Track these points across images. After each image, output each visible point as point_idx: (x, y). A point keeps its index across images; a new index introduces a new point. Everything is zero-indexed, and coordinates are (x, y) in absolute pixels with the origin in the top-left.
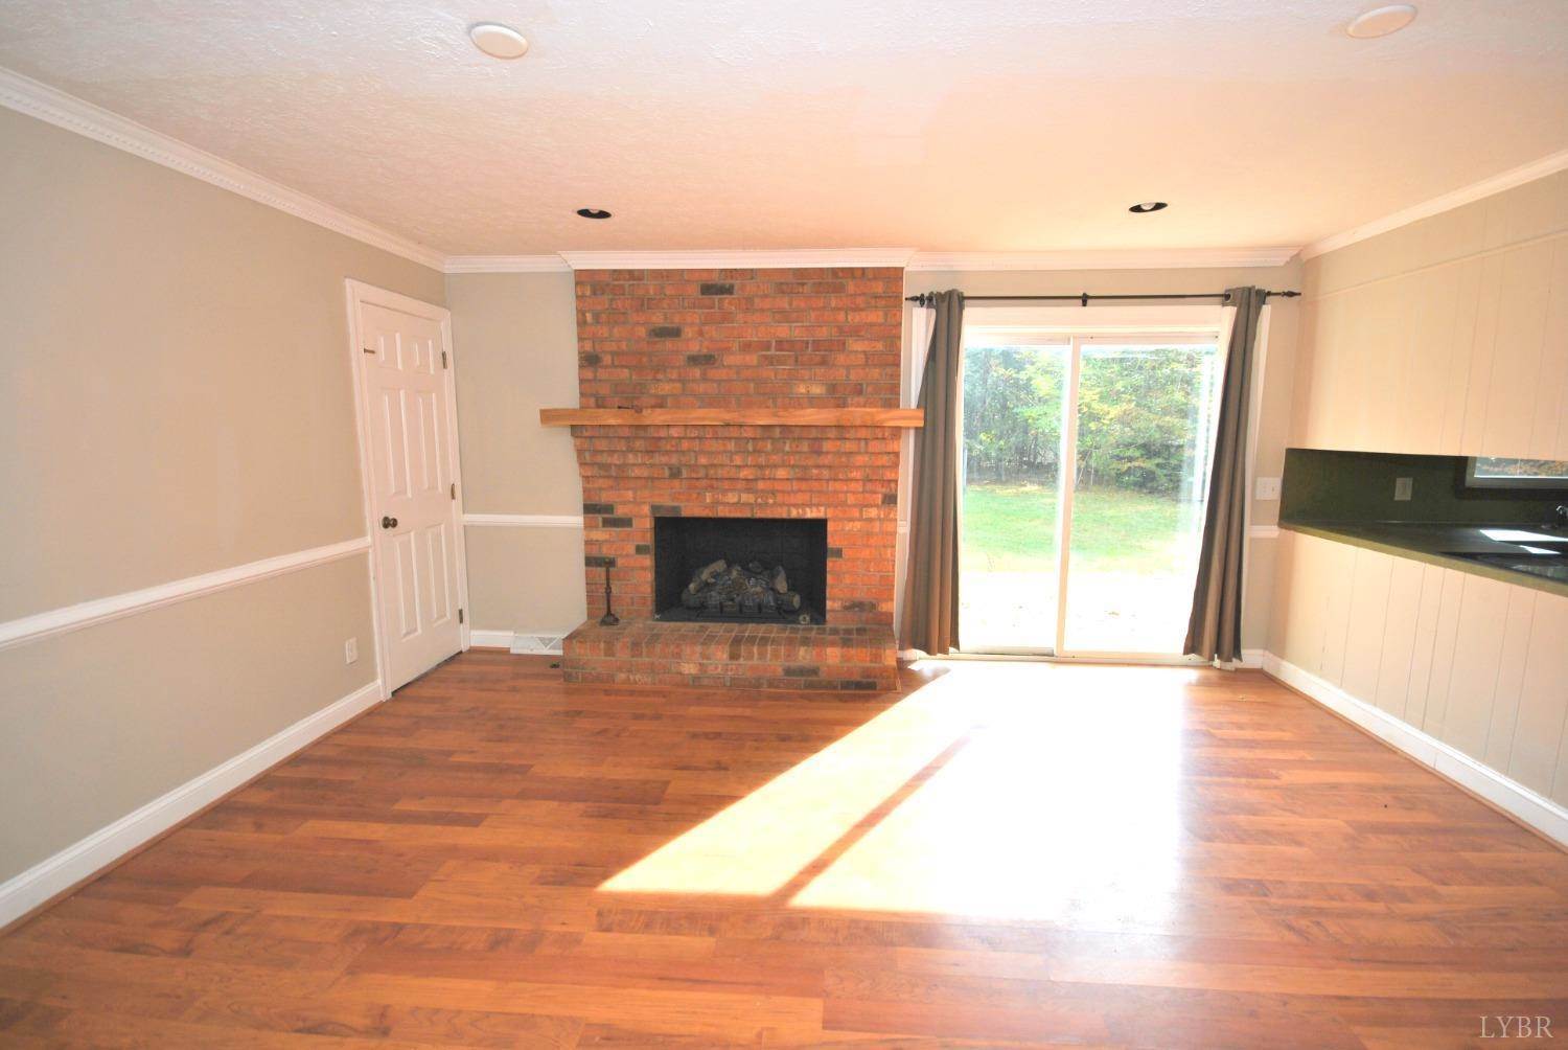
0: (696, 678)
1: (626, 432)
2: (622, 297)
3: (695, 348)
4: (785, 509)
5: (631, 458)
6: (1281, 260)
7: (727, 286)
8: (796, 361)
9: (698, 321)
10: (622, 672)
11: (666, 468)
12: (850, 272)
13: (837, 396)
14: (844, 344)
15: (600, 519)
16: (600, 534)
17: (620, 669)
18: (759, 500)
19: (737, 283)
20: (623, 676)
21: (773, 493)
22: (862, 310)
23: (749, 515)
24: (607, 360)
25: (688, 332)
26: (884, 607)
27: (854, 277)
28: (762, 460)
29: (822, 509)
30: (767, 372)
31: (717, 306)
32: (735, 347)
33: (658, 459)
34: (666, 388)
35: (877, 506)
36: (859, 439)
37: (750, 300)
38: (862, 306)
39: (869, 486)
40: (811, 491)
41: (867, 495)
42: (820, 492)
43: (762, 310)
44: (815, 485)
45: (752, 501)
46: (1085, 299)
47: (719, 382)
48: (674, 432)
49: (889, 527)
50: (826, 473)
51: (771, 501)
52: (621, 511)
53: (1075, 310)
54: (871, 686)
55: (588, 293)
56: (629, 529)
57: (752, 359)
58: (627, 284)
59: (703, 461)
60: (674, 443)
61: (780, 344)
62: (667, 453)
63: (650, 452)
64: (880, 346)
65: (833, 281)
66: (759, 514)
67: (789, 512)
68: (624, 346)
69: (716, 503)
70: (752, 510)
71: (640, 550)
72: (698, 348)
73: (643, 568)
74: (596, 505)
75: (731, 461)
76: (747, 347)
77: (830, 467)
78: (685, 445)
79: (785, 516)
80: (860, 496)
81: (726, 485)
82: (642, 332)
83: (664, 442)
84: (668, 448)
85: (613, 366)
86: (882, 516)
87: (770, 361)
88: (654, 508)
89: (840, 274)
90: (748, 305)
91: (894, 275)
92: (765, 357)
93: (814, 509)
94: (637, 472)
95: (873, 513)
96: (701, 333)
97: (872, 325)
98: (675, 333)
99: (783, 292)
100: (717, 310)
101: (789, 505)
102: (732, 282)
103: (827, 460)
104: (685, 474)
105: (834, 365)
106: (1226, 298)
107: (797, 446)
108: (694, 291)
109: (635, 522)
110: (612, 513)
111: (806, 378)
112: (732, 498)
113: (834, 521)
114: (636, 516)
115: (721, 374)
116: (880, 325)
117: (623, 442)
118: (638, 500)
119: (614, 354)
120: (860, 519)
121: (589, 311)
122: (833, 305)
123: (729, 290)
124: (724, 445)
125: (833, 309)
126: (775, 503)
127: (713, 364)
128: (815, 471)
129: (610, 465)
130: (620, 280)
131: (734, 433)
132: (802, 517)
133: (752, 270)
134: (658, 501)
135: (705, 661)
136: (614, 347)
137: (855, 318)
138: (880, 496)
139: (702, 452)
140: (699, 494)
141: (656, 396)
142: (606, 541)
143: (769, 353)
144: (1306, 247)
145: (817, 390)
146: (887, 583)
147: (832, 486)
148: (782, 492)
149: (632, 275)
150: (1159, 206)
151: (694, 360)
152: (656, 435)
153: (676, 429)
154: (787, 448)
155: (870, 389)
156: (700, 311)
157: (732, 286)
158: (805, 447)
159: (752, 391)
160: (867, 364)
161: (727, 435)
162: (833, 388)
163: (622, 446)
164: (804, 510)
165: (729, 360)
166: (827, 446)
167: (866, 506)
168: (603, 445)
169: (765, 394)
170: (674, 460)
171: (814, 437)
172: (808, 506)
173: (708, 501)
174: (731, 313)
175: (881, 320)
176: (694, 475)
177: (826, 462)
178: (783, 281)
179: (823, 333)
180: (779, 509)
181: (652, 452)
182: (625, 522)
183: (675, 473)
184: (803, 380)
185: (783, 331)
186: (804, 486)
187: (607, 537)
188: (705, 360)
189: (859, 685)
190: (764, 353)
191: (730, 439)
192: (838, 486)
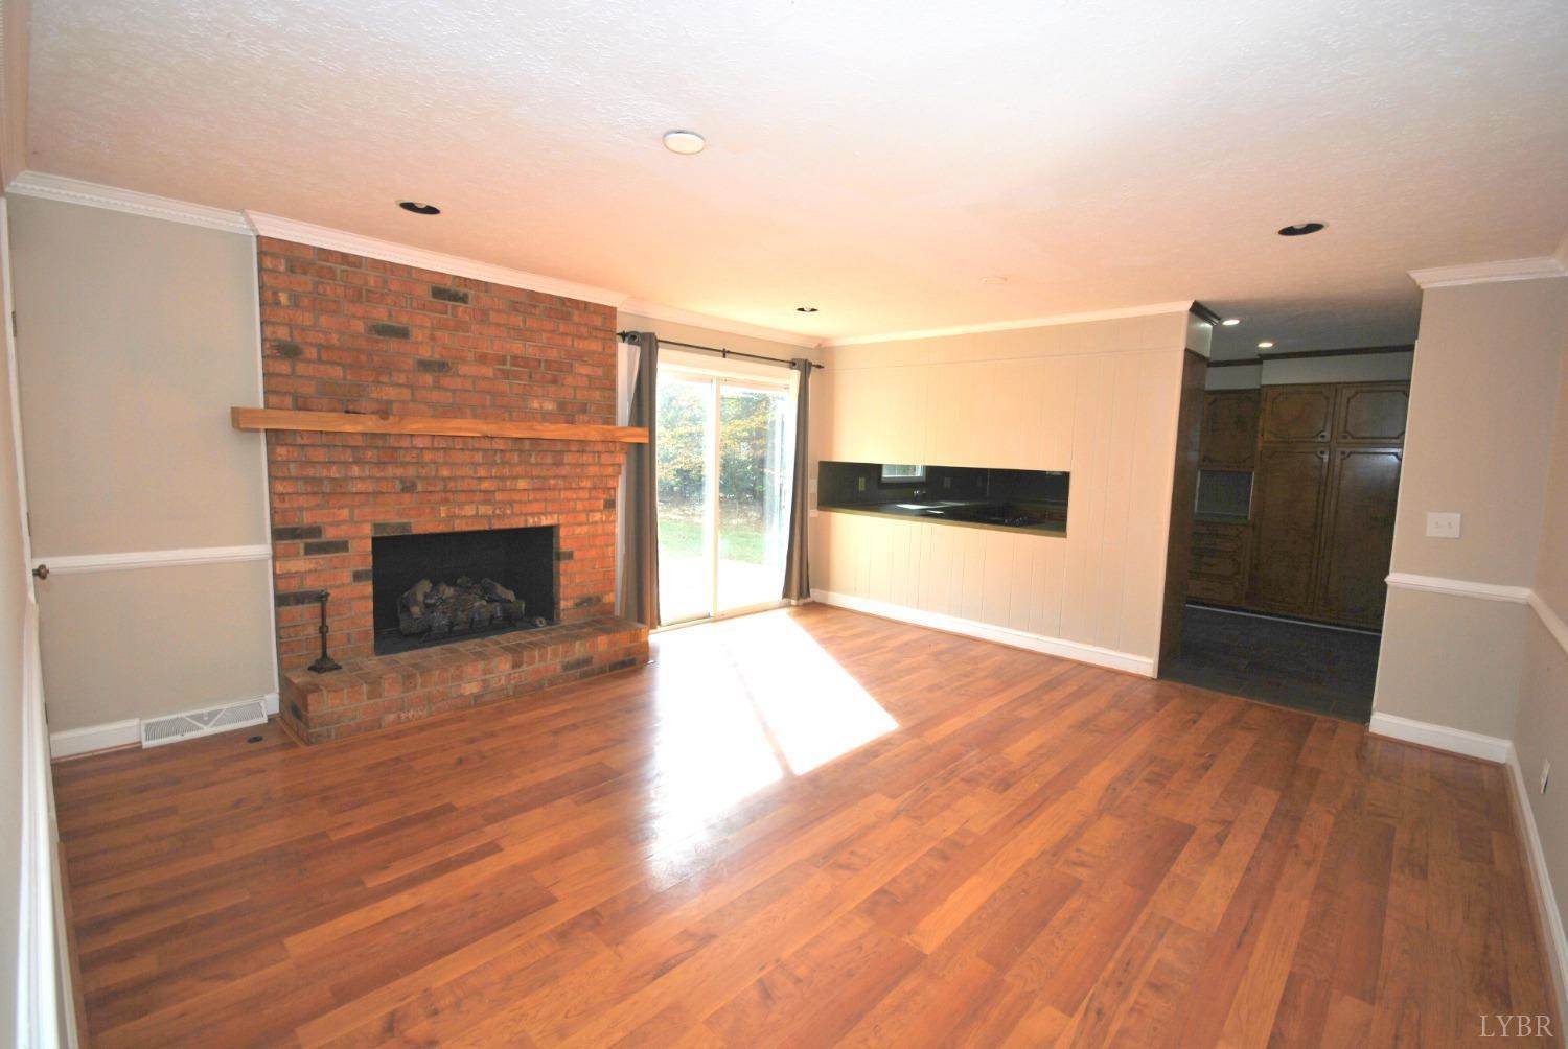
0: (477, 696)
1: (359, 442)
2: (331, 282)
3: (426, 353)
4: (523, 518)
5: (356, 471)
6: (814, 345)
7: (461, 295)
8: (531, 377)
9: (428, 324)
10: (390, 712)
11: (398, 482)
12: (576, 303)
13: (567, 413)
14: (571, 366)
15: (302, 546)
16: (301, 564)
17: (388, 710)
18: (497, 512)
19: (471, 293)
20: (392, 717)
21: (511, 503)
22: (586, 338)
23: (487, 528)
24: (312, 353)
25: (418, 335)
26: (608, 598)
27: (578, 309)
28: (506, 471)
29: (556, 516)
30: (503, 385)
31: (449, 311)
32: (470, 356)
33: (391, 471)
34: (391, 393)
35: (599, 511)
36: (594, 452)
37: (485, 313)
38: (586, 335)
39: (594, 493)
40: (546, 500)
41: (592, 502)
42: (553, 501)
43: (498, 325)
44: (549, 495)
45: (490, 512)
46: (725, 353)
47: (454, 391)
48: (419, 443)
49: (609, 527)
50: (561, 482)
51: (509, 512)
52: (330, 534)
53: (718, 360)
54: (632, 662)
55: (282, 268)
56: (344, 554)
57: (488, 371)
58: (339, 268)
59: (445, 473)
60: (414, 453)
61: (515, 360)
62: (404, 464)
63: (381, 464)
64: (600, 372)
65: (562, 309)
66: (497, 525)
67: (526, 521)
68: (335, 339)
69: (451, 517)
70: (490, 520)
71: (358, 576)
72: (429, 354)
73: (364, 597)
74: (296, 529)
75: (475, 473)
76: (483, 359)
77: (564, 477)
78: (428, 456)
79: (522, 525)
80: (586, 503)
81: (462, 497)
82: (359, 326)
83: (402, 452)
84: (408, 459)
85: (319, 360)
86: (604, 519)
87: (506, 375)
88: (377, 526)
89: (568, 304)
90: (483, 316)
91: (609, 313)
92: (502, 371)
93: (549, 517)
94: (359, 487)
95: (597, 517)
96: (433, 338)
97: (594, 352)
98: (402, 333)
99: (518, 311)
100: (449, 316)
101: (526, 515)
102: (466, 290)
103: (565, 470)
104: (420, 488)
105: (563, 385)
106: (793, 364)
107: (542, 458)
108: (424, 292)
109: (352, 545)
110: (320, 536)
111: (540, 394)
112: (469, 510)
113: (566, 527)
114: (354, 538)
115: (457, 383)
116: (600, 354)
117: (349, 451)
118: (356, 519)
119: (320, 347)
120: (587, 523)
121: (283, 290)
122: (561, 330)
123: (464, 299)
124: (473, 457)
125: (563, 334)
126: (513, 513)
127: (447, 371)
128: (552, 482)
129: (321, 480)
130: (328, 261)
131: (486, 444)
132: (538, 525)
133: (486, 283)
134: (381, 519)
135: (488, 677)
136: (321, 338)
137: (582, 345)
138: (602, 502)
139: (446, 463)
140: (432, 508)
141: (378, 401)
142: (310, 571)
143: (505, 367)
144: (824, 339)
145: (549, 406)
146: (609, 577)
147: (564, 494)
148: (520, 502)
149: (345, 258)
150: (813, 310)
151: (425, 365)
152: (397, 445)
153: (420, 439)
154: (533, 460)
155: (593, 409)
156: (432, 315)
157: (466, 295)
158: (549, 460)
159: (488, 403)
160: (589, 387)
161: (477, 446)
162: (562, 406)
163: (348, 456)
164: (539, 518)
165: (463, 369)
166: (568, 458)
167: (591, 511)
168: (320, 455)
169: (502, 407)
170: (411, 472)
171: (556, 449)
172: (543, 514)
173: (443, 515)
174: (466, 322)
175: (600, 349)
176: (430, 489)
177: (564, 473)
178: (516, 300)
179: (553, 354)
180: (517, 519)
181: (384, 463)
182: (340, 546)
183: (409, 487)
184: (537, 397)
185: (517, 347)
186: (539, 496)
187: (312, 566)
188: (441, 367)
189: (623, 664)
190: (501, 367)
191: (478, 450)
192: (568, 494)
